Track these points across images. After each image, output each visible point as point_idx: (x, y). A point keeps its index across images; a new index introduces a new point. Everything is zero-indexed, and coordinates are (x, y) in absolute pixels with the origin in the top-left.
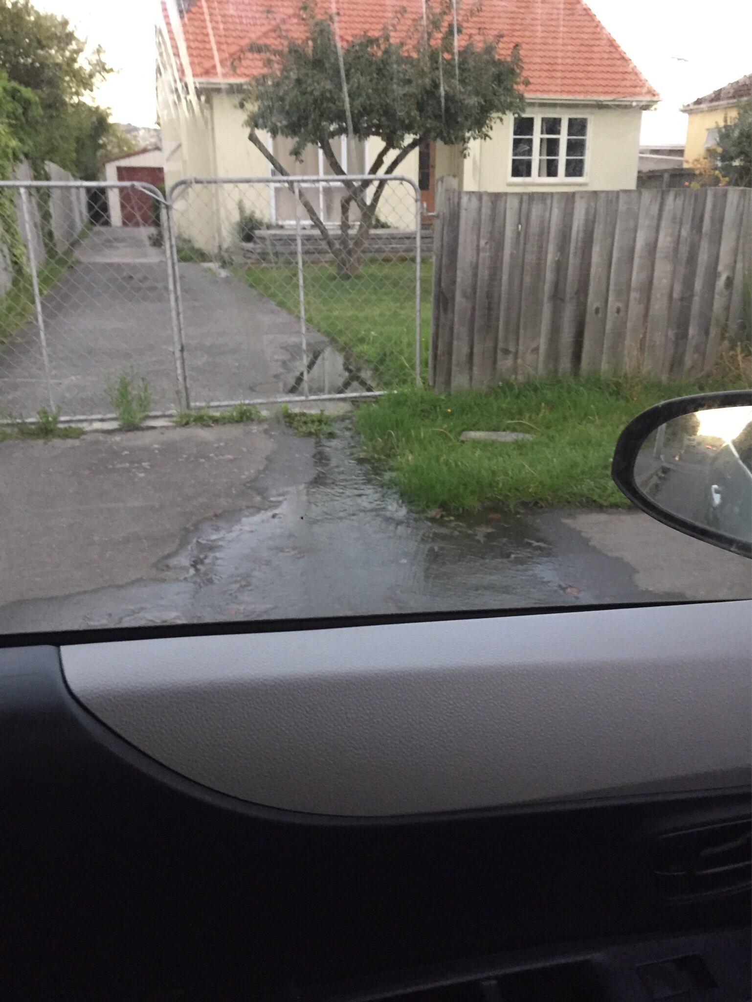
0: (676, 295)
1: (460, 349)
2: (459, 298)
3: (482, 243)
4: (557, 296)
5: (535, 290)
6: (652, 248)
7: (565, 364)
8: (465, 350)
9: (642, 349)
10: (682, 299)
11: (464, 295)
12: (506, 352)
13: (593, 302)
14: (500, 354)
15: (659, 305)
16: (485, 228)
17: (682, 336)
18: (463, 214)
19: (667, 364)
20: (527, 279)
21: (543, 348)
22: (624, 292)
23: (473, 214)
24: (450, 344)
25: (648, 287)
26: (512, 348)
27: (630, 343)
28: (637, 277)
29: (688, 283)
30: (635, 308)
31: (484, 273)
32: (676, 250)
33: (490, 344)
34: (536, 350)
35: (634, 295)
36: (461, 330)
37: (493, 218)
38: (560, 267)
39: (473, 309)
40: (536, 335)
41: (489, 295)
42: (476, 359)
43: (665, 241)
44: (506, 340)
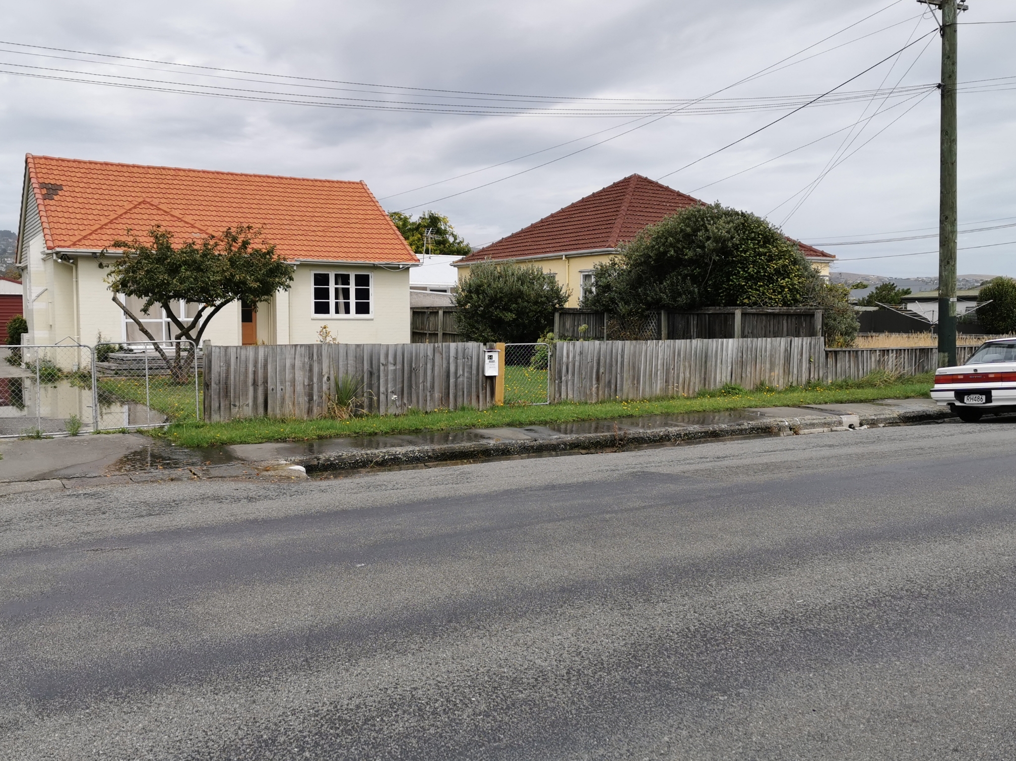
0: (306, 384)
1: (215, 405)
2: (213, 385)
3: (222, 364)
4: (255, 383)
5: (245, 382)
6: (293, 366)
7: (261, 410)
8: (217, 405)
9: (294, 404)
10: (309, 385)
11: (216, 383)
12: (235, 406)
13: (270, 387)
14: (232, 406)
15: (299, 388)
16: (223, 359)
17: (311, 399)
18: (213, 354)
19: (306, 411)
20: (242, 377)
21: (251, 404)
22: (283, 382)
23: (217, 354)
24: (211, 402)
25: (293, 382)
26: (237, 404)
27: (288, 402)
28: (288, 376)
29: (311, 379)
30: (289, 389)
31: (223, 375)
32: (304, 366)
33: (227, 402)
34: (248, 405)
35: (288, 384)
36: (214, 397)
37: (226, 355)
38: (255, 373)
39: (220, 389)
40: (247, 399)
41: (226, 383)
42: (222, 408)
43: (298, 363)
44: (235, 401)
